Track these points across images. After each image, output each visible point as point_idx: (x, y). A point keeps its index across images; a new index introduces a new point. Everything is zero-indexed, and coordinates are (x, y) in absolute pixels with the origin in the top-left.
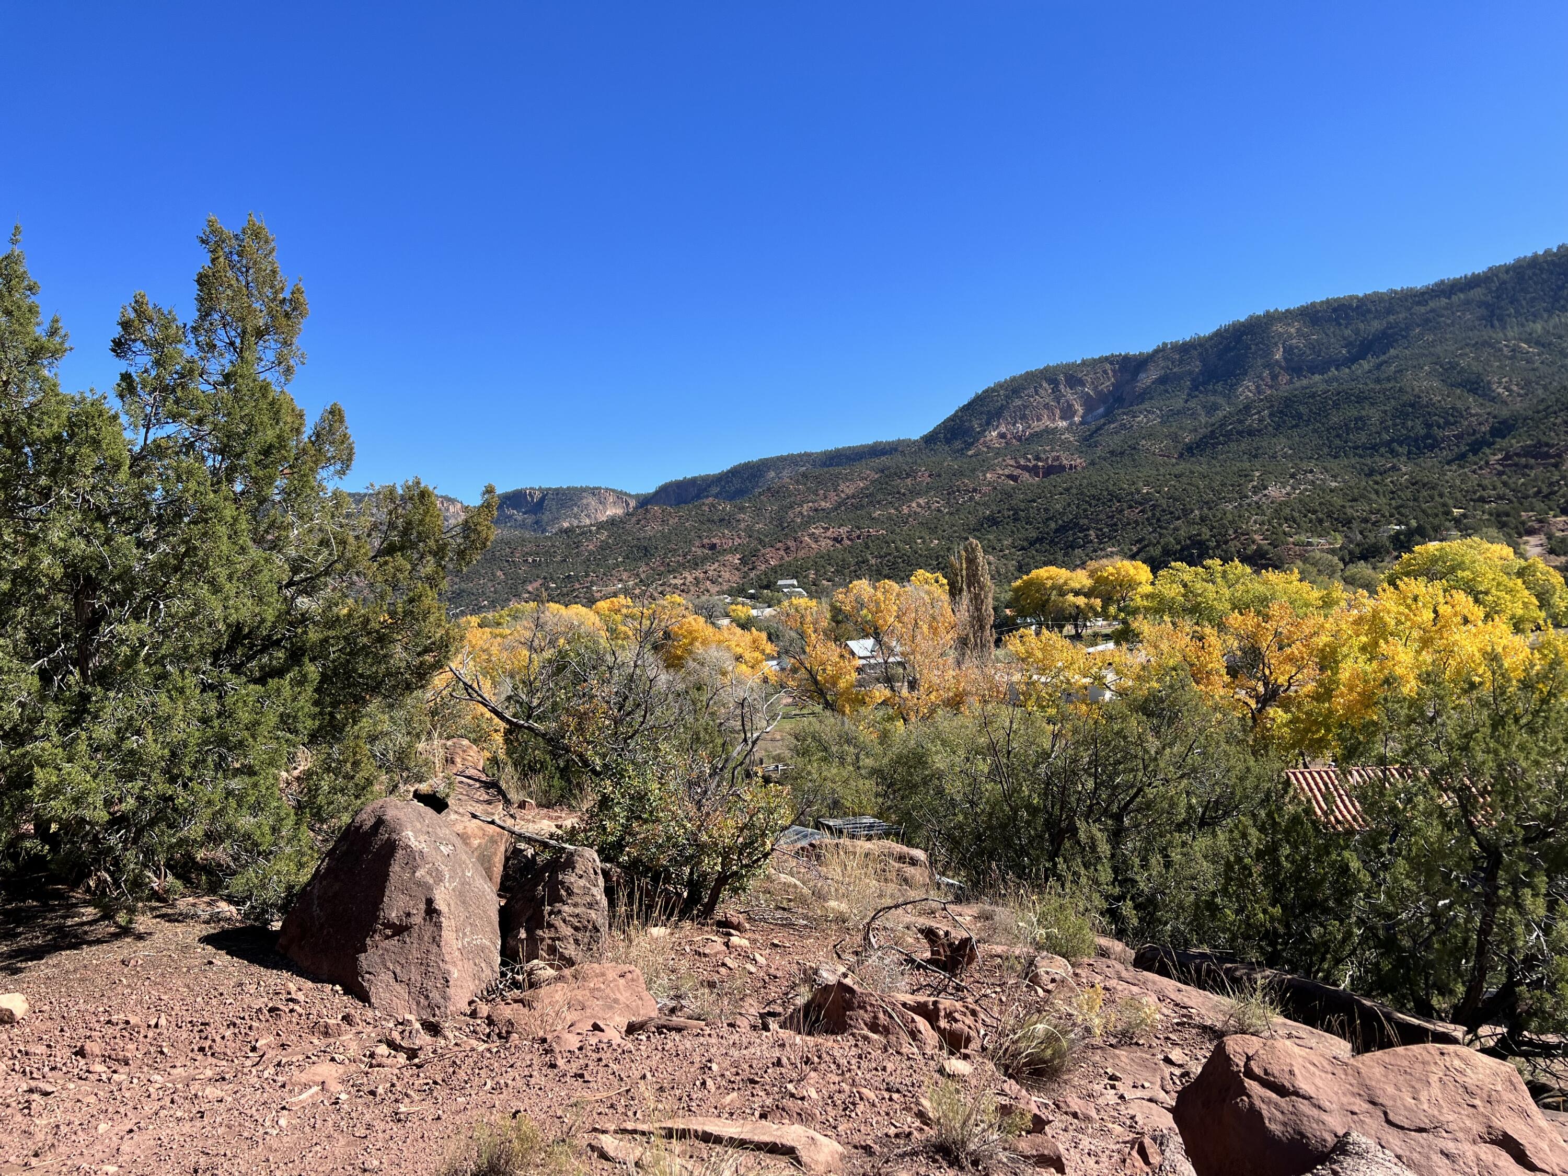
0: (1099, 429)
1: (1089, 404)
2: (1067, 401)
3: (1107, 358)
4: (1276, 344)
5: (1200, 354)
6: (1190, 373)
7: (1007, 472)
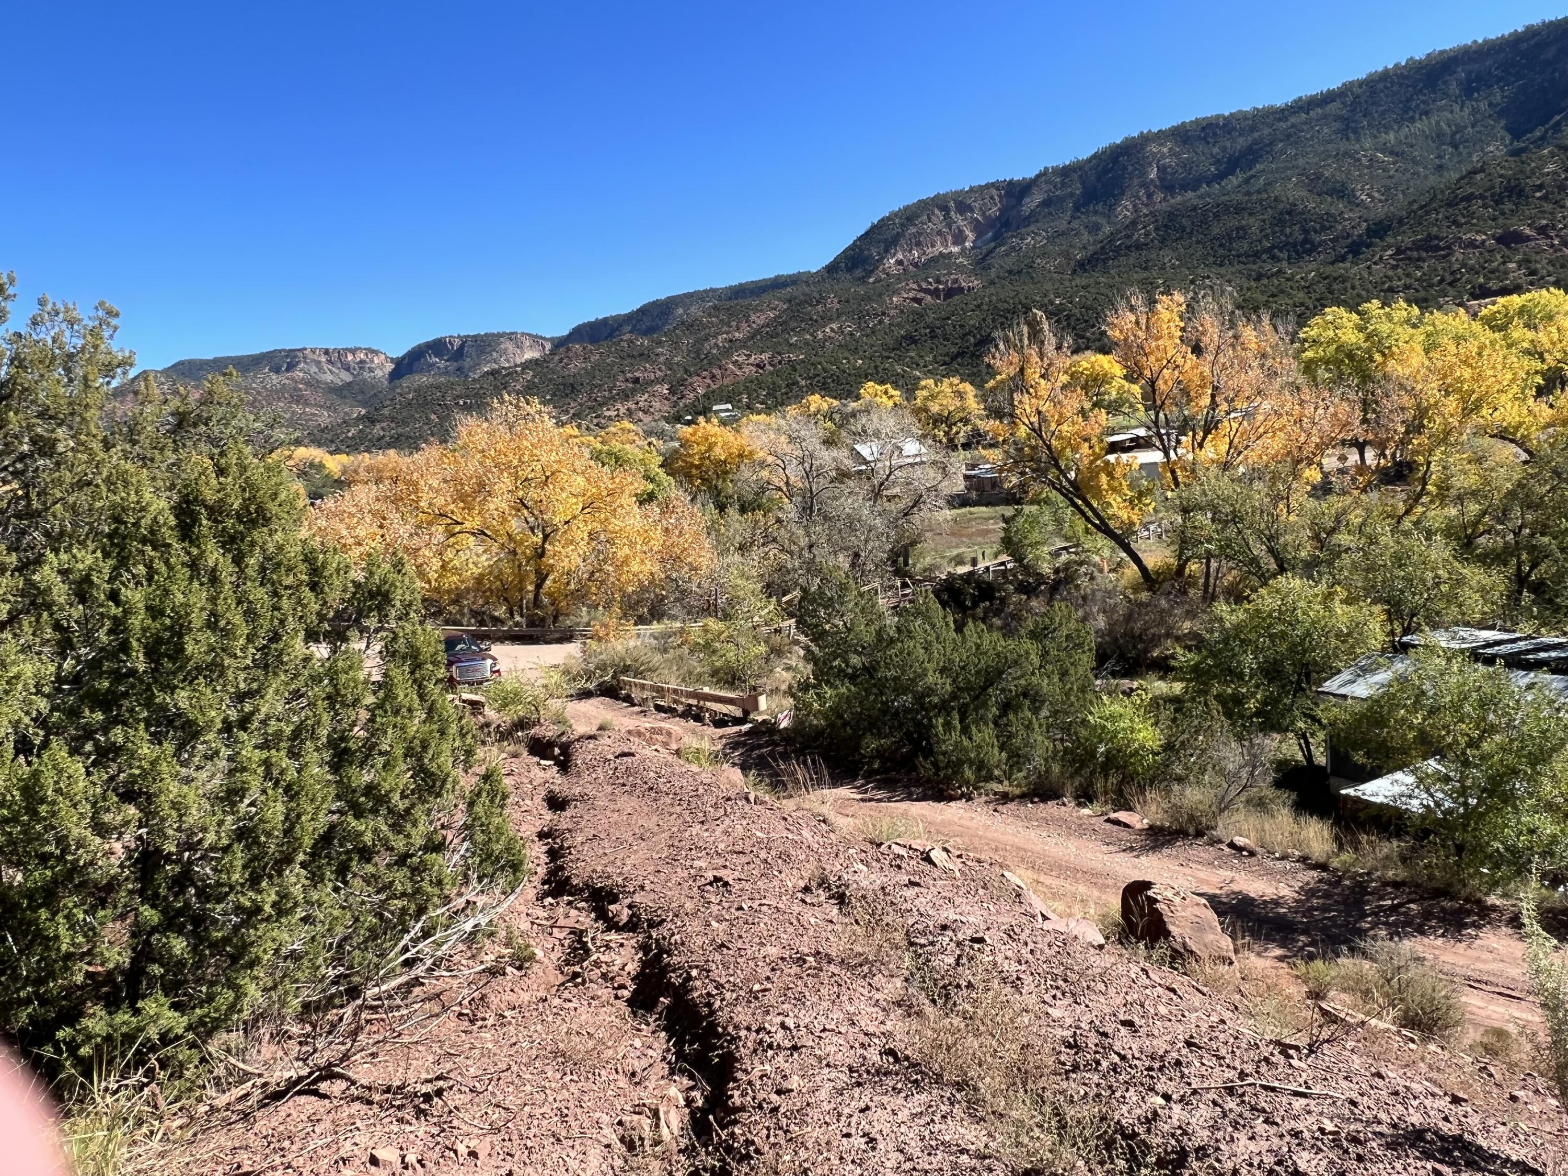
0: (991, 252)
1: (979, 229)
2: (958, 227)
3: (993, 184)
4: (1150, 164)
5: (1080, 176)
6: (1072, 195)
7: (911, 295)
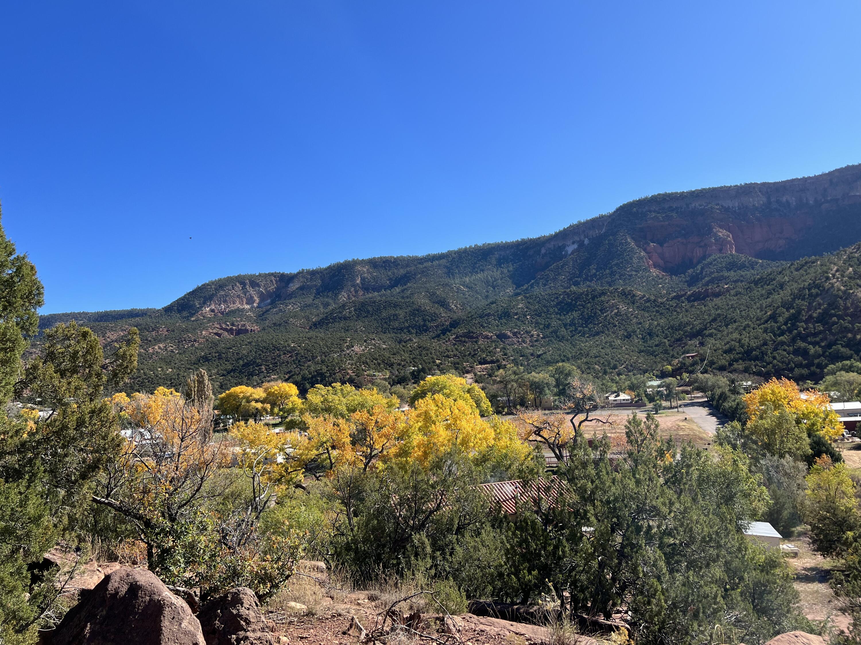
0: (267, 311)
1: (262, 297)
2: (250, 295)
3: (272, 274)
4: (357, 275)
5: (321, 277)
6: (316, 286)
7: (215, 331)
